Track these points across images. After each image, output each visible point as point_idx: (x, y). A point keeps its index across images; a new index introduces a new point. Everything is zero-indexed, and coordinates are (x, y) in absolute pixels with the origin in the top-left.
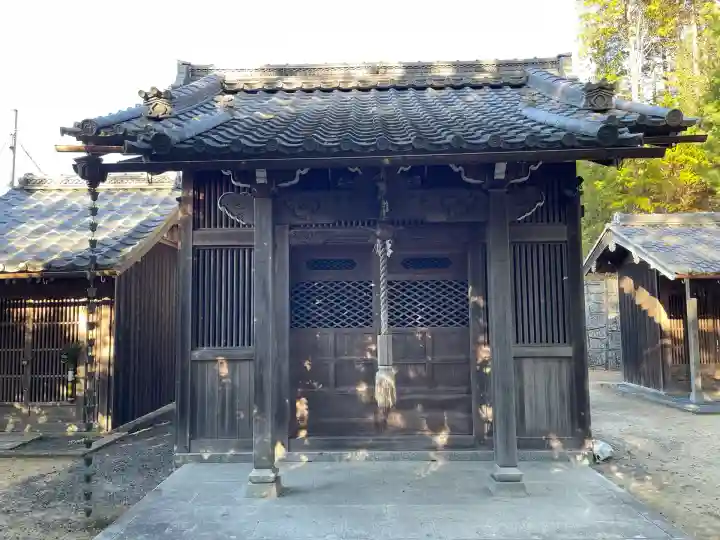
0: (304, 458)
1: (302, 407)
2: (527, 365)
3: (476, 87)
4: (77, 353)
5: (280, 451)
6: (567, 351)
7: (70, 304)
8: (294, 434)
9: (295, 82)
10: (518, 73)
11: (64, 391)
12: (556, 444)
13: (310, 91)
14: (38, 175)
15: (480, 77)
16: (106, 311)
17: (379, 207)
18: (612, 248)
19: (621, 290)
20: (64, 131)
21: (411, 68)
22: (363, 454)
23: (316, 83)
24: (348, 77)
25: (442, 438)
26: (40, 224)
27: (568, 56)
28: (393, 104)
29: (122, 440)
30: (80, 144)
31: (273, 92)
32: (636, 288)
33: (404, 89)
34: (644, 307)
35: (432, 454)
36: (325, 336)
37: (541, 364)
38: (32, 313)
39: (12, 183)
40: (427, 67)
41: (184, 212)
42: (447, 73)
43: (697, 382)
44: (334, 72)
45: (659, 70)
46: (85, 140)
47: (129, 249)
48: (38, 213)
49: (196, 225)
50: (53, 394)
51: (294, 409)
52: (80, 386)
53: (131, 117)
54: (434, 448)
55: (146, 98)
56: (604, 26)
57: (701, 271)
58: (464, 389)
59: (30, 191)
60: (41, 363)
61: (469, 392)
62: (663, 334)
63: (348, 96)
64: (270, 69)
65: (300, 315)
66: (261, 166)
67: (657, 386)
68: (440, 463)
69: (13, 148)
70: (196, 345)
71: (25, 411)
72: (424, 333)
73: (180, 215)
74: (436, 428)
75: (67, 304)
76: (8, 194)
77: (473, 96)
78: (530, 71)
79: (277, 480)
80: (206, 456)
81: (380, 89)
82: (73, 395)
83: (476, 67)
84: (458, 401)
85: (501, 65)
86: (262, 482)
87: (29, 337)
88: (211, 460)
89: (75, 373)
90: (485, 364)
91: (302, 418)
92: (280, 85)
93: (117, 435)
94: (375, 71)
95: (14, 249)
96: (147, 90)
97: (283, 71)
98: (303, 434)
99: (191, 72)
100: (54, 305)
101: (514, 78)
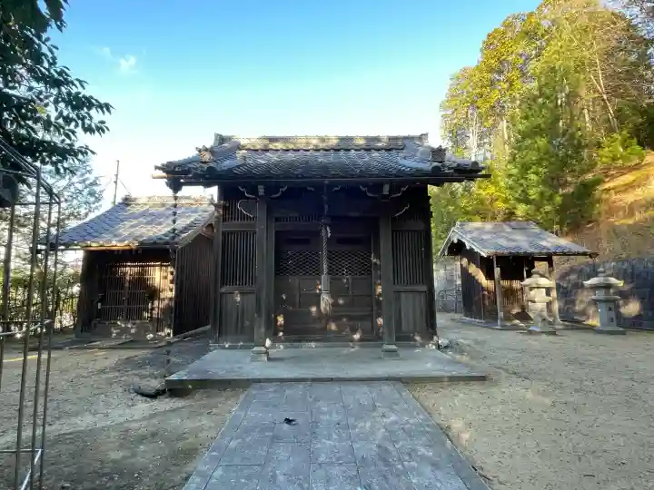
0: (282, 347)
1: (281, 320)
2: (403, 295)
3: (378, 150)
4: (154, 293)
5: (268, 342)
6: (424, 288)
7: (151, 266)
8: (276, 334)
9: (279, 146)
10: (400, 143)
11: (146, 315)
12: (418, 338)
13: (287, 150)
14: (133, 196)
15: (380, 145)
16: (170, 269)
17: (323, 208)
18: (456, 241)
19: (461, 265)
20: (157, 168)
21: (342, 139)
22: (313, 344)
23: (291, 146)
24: (308, 144)
25: (357, 336)
26: (135, 222)
27: (426, 135)
28: (332, 157)
29: (178, 342)
30: (164, 174)
31: (267, 150)
32: (469, 264)
33: (339, 150)
34: (473, 274)
35: (351, 344)
36: (294, 281)
37: (411, 295)
38: (130, 270)
39: (114, 202)
40: (351, 139)
41: (218, 212)
42: (362, 142)
43: (501, 314)
44: (299, 140)
45: (487, 146)
46: (167, 172)
47: (185, 235)
48: (134, 217)
49: (224, 220)
50: (140, 317)
51: (277, 321)
52: (155, 312)
53: (190, 161)
54: (352, 341)
55: (200, 151)
56: (455, 121)
57: (500, 251)
58: (370, 309)
59: (128, 205)
60: (133, 298)
61: (372, 310)
62: (483, 289)
63: (308, 153)
64: (265, 138)
65: (280, 269)
66: (261, 183)
67: (480, 318)
68: (357, 348)
69: (116, 182)
70: (223, 284)
71: (123, 326)
72: (347, 279)
73: (216, 214)
74: (354, 331)
75: (149, 266)
76: (112, 208)
77: (375, 154)
78: (406, 142)
79: (267, 353)
80: (227, 346)
81: (326, 150)
82: (151, 317)
83: (377, 139)
84: (366, 316)
85: (390, 139)
86: (259, 353)
87: (127, 285)
88: (230, 348)
89: (153, 304)
90: (380, 295)
91: (281, 326)
92: (271, 146)
93: (176, 340)
94: (323, 140)
95: (120, 235)
96: (201, 147)
97: (273, 140)
98: (281, 334)
99: (221, 140)
100: (142, 266)
101: (396, 145)
